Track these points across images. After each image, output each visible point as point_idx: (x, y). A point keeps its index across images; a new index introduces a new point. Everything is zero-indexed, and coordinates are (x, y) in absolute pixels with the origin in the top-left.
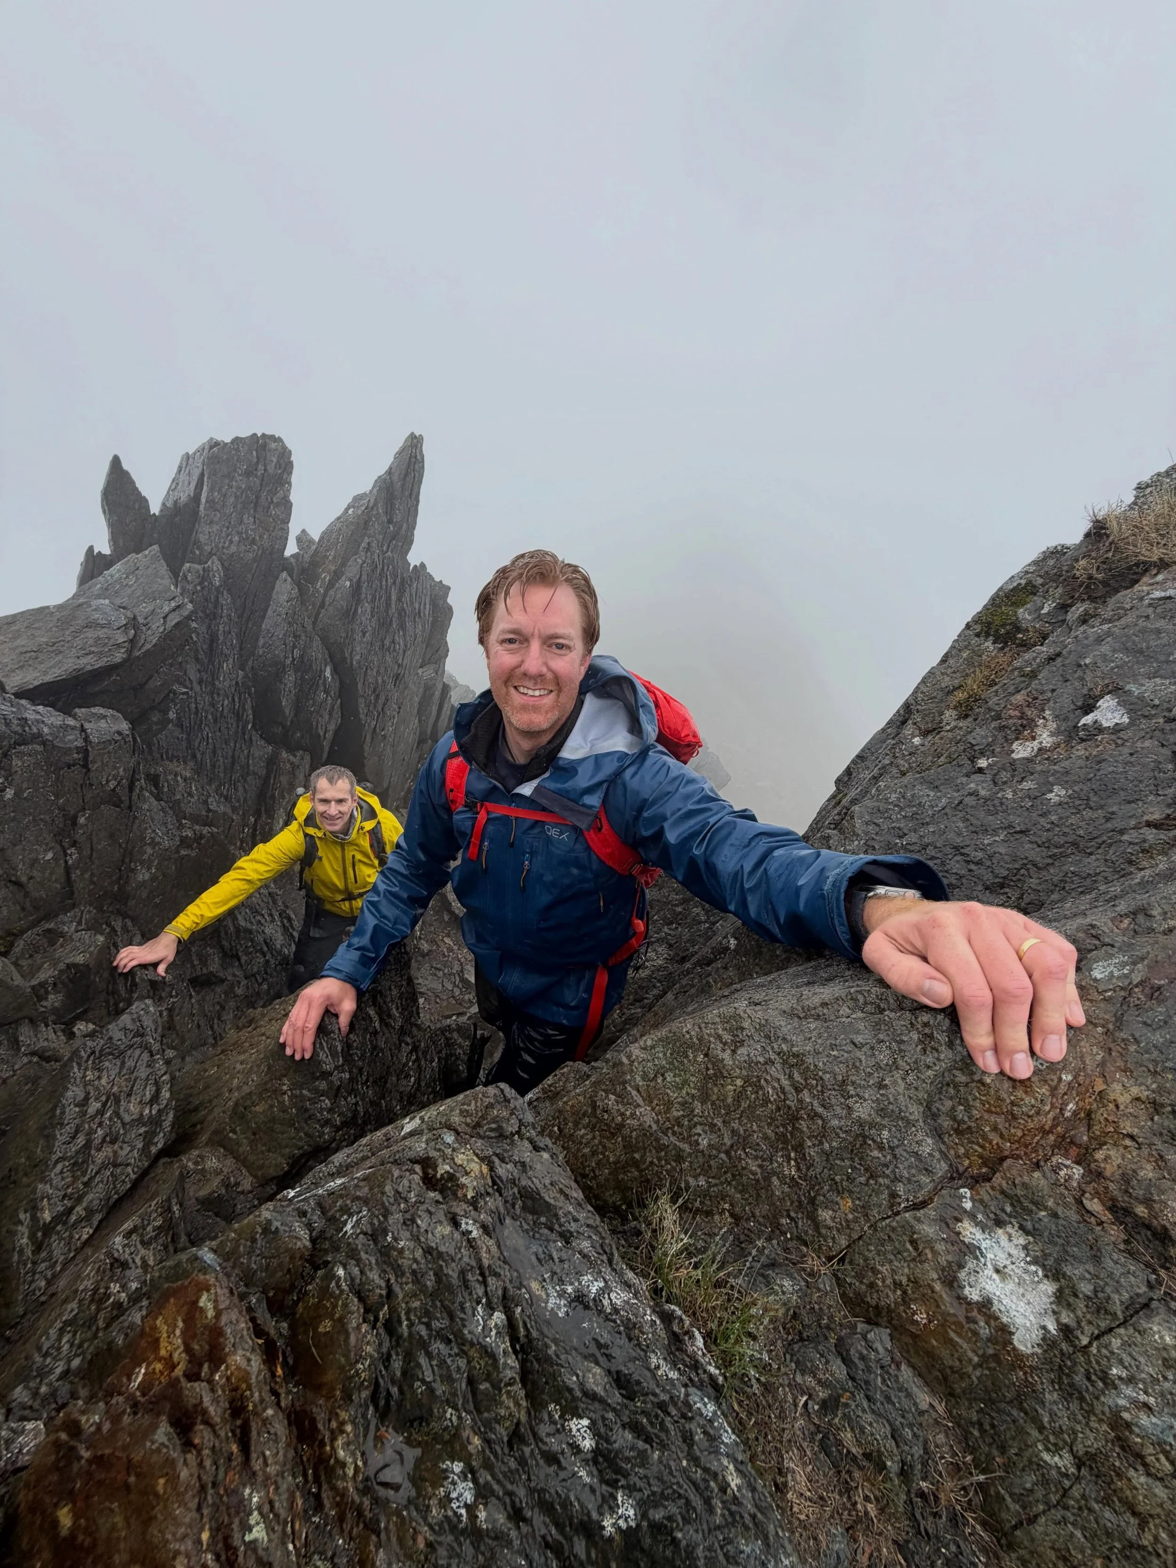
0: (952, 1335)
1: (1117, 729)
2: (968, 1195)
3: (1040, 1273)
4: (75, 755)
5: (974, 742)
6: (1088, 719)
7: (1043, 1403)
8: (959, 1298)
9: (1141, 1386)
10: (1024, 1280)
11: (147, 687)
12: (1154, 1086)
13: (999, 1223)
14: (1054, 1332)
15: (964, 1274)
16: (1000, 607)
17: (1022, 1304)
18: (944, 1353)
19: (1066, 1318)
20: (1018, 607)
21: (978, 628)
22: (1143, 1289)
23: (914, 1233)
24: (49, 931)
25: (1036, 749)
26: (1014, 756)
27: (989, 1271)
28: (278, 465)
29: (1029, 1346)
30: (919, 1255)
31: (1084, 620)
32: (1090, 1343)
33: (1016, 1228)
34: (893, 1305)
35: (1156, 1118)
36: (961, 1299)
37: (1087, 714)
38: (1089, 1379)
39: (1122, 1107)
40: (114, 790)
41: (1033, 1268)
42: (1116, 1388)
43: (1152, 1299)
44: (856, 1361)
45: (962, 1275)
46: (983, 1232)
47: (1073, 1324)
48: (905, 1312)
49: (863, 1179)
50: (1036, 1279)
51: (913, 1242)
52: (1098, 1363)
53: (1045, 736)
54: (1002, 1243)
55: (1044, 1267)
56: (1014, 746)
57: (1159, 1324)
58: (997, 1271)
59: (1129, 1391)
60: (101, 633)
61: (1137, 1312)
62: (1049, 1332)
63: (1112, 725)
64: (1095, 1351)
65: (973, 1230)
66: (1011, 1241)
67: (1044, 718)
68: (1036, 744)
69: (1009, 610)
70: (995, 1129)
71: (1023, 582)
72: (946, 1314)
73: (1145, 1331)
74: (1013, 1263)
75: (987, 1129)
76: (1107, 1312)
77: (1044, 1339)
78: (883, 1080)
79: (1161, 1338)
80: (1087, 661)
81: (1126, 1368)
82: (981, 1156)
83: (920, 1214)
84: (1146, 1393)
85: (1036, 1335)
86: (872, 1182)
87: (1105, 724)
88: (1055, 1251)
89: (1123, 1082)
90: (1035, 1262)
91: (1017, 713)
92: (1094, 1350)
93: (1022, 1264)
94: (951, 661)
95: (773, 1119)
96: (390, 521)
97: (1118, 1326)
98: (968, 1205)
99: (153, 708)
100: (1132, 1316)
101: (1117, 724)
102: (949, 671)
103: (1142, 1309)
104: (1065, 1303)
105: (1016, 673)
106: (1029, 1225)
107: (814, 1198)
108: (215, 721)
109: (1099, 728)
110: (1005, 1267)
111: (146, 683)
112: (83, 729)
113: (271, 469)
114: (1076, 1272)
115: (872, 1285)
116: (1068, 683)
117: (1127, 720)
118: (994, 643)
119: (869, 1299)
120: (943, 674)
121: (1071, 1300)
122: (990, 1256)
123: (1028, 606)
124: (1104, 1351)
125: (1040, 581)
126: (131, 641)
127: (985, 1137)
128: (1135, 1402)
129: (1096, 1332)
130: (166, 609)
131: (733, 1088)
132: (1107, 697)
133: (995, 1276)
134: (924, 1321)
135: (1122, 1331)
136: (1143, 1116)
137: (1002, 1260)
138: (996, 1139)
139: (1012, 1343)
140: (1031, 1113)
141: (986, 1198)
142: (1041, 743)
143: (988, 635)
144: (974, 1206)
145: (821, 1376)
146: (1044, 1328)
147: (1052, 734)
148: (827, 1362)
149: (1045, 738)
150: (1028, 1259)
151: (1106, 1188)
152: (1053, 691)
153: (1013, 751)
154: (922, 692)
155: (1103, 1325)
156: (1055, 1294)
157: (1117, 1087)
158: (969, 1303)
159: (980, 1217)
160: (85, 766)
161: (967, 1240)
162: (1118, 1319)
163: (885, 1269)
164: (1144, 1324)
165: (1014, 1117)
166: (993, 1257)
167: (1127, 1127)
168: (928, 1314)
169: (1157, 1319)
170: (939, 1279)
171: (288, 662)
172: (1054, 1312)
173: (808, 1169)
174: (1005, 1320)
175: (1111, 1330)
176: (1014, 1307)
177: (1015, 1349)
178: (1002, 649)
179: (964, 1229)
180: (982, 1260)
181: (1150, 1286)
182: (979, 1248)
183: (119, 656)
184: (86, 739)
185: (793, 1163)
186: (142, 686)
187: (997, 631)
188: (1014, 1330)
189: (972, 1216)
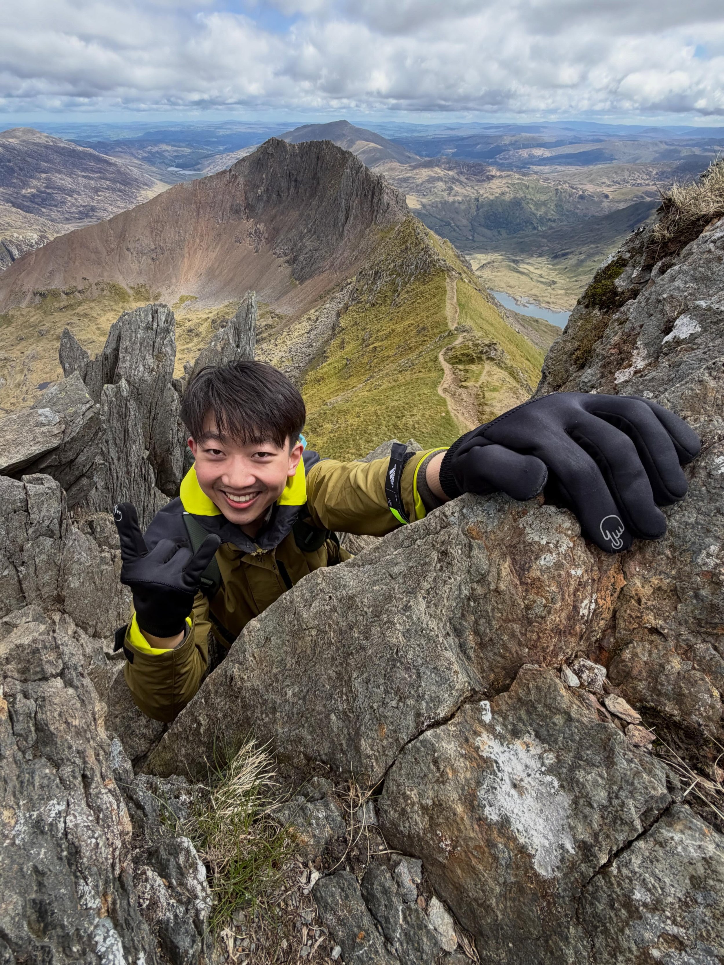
0: (474, 862)
1: (693, 337)
2: (488, 707)
3: (556, 784)
4: (19, 504)
5: (586, 380)
6: (669, 338)
7: (567, 938)
8: (480, 819)
9: (668, 914)
10: (542, 794)
11: (76, 461)
12: (673, 572)
13: (516, 734)
14: (572, 851)
15: (483, 792)
16: (600, 282)
17: (541, 821)
18: (468, 883)
19: (584, 835)
20: (615, 278)
21: (586, 301)
22: (662, 790)
23: (435, 751)
24: (6, 623)
25: (632, 372)
26: (616, 382)
27: (507, 787)
28: (166, 321)
29: (549, 869)
30: (442, 775)
31: (662, 271)
32: (609, 863)
33: (533, 736)
34: (421, 833)
35: (679, 606)
36: (481, 820)
37: (668, 334)
38: (612, 907)
39: (644, 600)
40: (48, 527)
41: (549, 778)
42: (640, 918)
43: (674, 802)
44: (379, 895)
45: (481, 793)
46: (502, 744)
47: (590, 840)
48: (432, 839)
49: (394, 703)
50: (553, 791)
51: (435, 762)
52: (619, 884)
53: (639, 361)
54: (520, 756)
55: (559, 776)
56: (617, 374)
57: (682, 832)
58: (515, 786)
59: (654, 919)
60: (44, 429)
61: (656, 821)
62: (568, 852)
63: (688, 336)
64: (615, 872)
65: (492, 743)
66: (528, 751)
67: (637, 348)
68: (632, 370)
69: (608, 282)
70: (513, 635)
71: (616, 259)
72: (467, 839)
73: (666, 841)
74: (529, 775)
75: (506, 638)
76: (623, 823)
77: (562, 860)
78: (409, 602)
79: (685, 849)
80: (665, 296)
81: (649, 890)
82: (504, 668)
83: (439, 730)
84: (674, 922)
85: (555, 857)
86: (401, 704)
87: (682, 337)
88: (569, 758)
89: (643, 576)
90: (550, 771)
91: (616, 350)
92: (614, 869)
93: (538, 776)
94: (570, 331)
95: (334, 659)
96: (238, 346)
97: (638, 838)
98: (487, 717)
99: (83, 475)
100: (651, 826)
101: (691, 334)
102: (569, 338)
103: (661, 815)
104: (581, 816)
105: (616, 324)
106: (544, 732)
107: (359, 728)
108: (130, 483)
109: (678, 342)
110: (522, 780)
111: (76, 458)
112: (25, 487)
113: (162, 324)
114: (589, 777)
115: (403, 812)
116: (652, 318)
117: (699, 329)
118: (600, 310)
119: (402, 828)
120: (564, 341)
121: (587, 810)
122: (507, 769)
123: (622, 276)
124: (625, 871)
125: (628, 255)
126: (63, 432)
127: (505, 647)
128: (664, 935)
129: (615, 848)
130: (84, 409)
131: (310, 638)
132: (682, 316)
133: (513, 792)
134: (448, 848)
135: (641, 844)
136: (666, 606)
137: (520, 772)
138: (513, 647)
139: (532, 868)
140: (543, 614)
141: (504, 708)
142: (636, 367)
143: (594, 304)
144: (493, 718)
145: (340, 913)
146: (562, 847)
147: (644, 359)
148: (347, 897)
149: (640, 363)
150: (543, 769)
151: (635, 688)
152: (641, 326)
153: (615, 379)
154: (551, 358)
155: (621, 838)
156: (570, 806)
157: (638, 582)
158: (489, 825)
159: (498, 728)
160: (27, 511)
161: (485, 754)
162: (636, 830)
163: (413, 795)
164: (666, 833)
165: (530, 622)
166: (510, 770)
167: (651, 620)
168: (452, 840)
169: (679, 827)
170: (460, 799)
171: (175, 440)
172: (571, 828)
173: (354, 700)
174: (522, 840)
175: (628, 845)
176: (532, 824)
177: (537, 875)
178: (607, 312)
179: (483, 743)
180: (499, 774)
181: (671, 788)
182: (497, 762)
183: (56, 442)
184: (26, 493)
185: (344, 698)
186: (72, 461)
187: (601, 300)
188: (533, 852)
189: (491, 729)
